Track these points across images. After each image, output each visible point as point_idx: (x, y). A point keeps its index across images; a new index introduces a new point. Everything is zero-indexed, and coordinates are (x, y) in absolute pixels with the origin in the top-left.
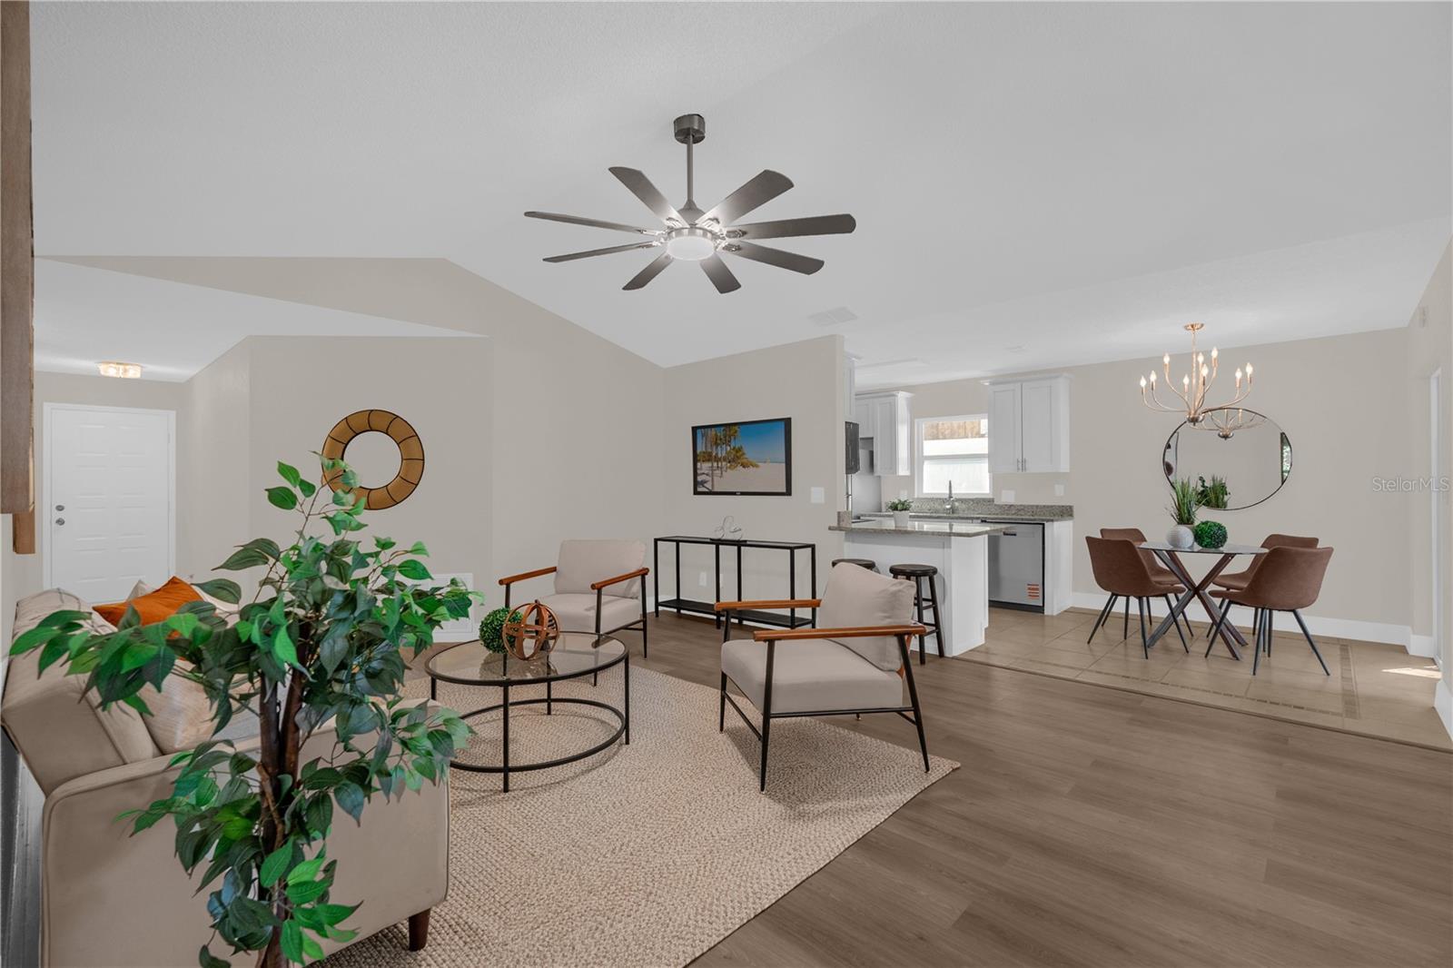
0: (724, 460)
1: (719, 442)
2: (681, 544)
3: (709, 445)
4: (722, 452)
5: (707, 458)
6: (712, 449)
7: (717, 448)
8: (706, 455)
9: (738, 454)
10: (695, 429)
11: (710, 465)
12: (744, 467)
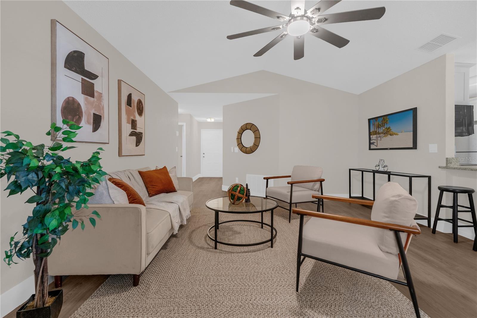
0: (382, 133)
1: (380, 126)
2: (364, 172)
3: (375, 128)
4: (381, 130)
5: (375, 133)
6: (377, 129)
7: (379, 129)
8: (374, 132)
9: (388, 130)
10: (369, 120)
11: (376, 136)
12: (391, 135)
